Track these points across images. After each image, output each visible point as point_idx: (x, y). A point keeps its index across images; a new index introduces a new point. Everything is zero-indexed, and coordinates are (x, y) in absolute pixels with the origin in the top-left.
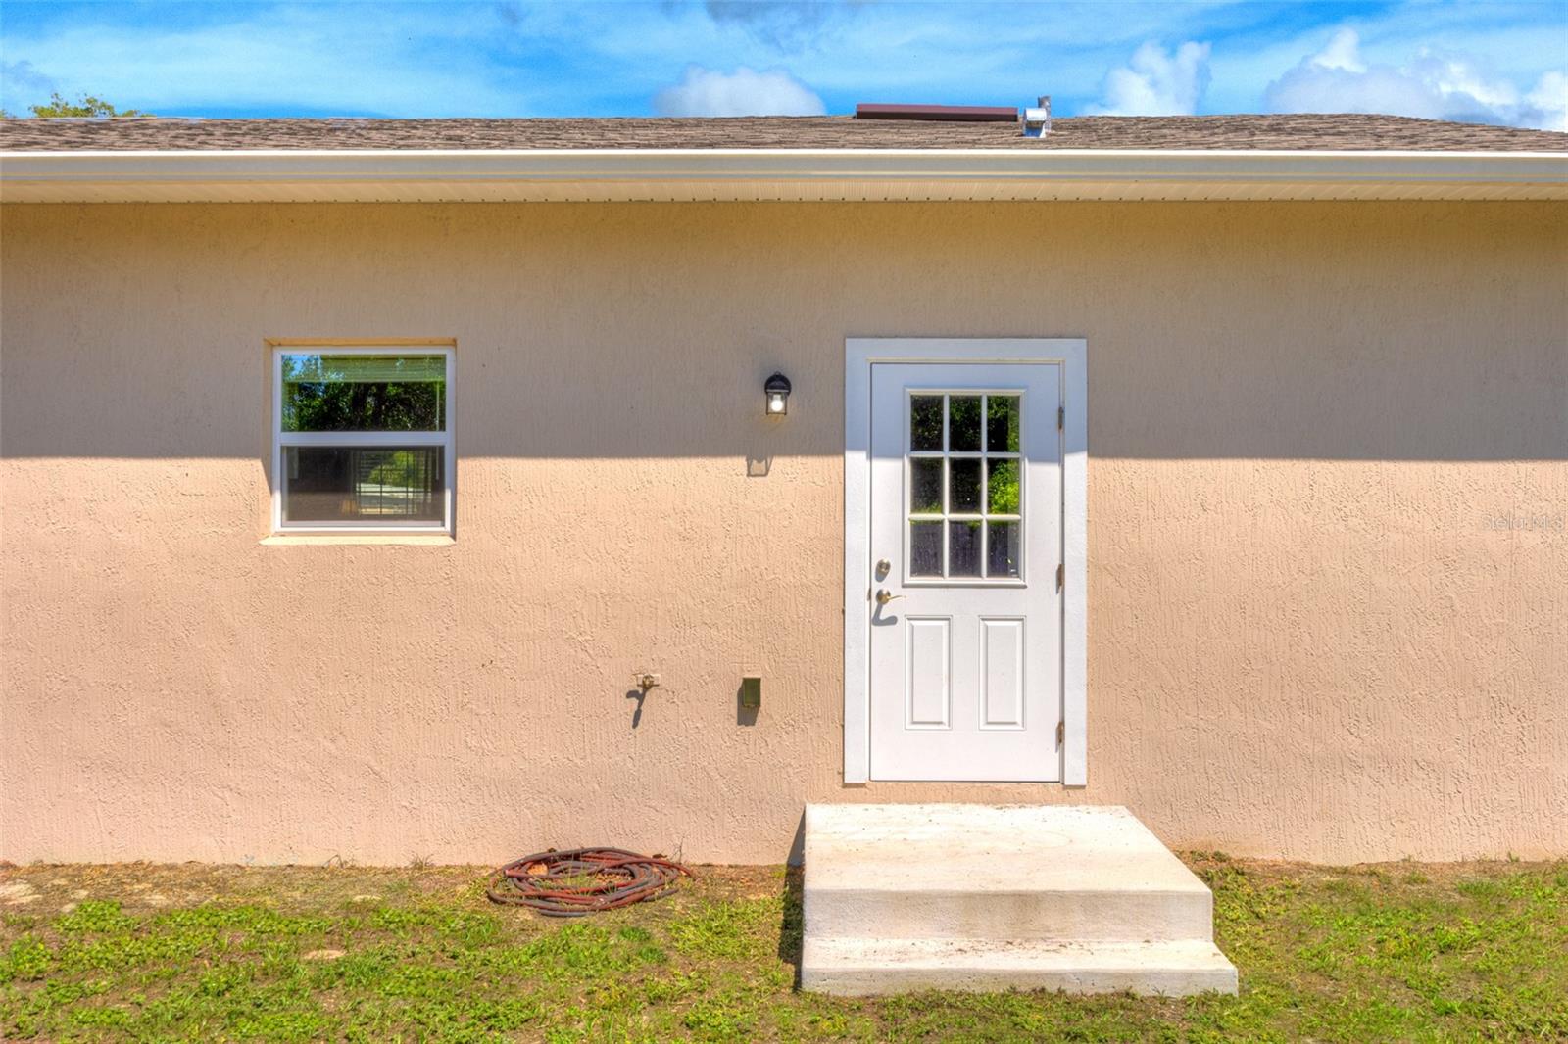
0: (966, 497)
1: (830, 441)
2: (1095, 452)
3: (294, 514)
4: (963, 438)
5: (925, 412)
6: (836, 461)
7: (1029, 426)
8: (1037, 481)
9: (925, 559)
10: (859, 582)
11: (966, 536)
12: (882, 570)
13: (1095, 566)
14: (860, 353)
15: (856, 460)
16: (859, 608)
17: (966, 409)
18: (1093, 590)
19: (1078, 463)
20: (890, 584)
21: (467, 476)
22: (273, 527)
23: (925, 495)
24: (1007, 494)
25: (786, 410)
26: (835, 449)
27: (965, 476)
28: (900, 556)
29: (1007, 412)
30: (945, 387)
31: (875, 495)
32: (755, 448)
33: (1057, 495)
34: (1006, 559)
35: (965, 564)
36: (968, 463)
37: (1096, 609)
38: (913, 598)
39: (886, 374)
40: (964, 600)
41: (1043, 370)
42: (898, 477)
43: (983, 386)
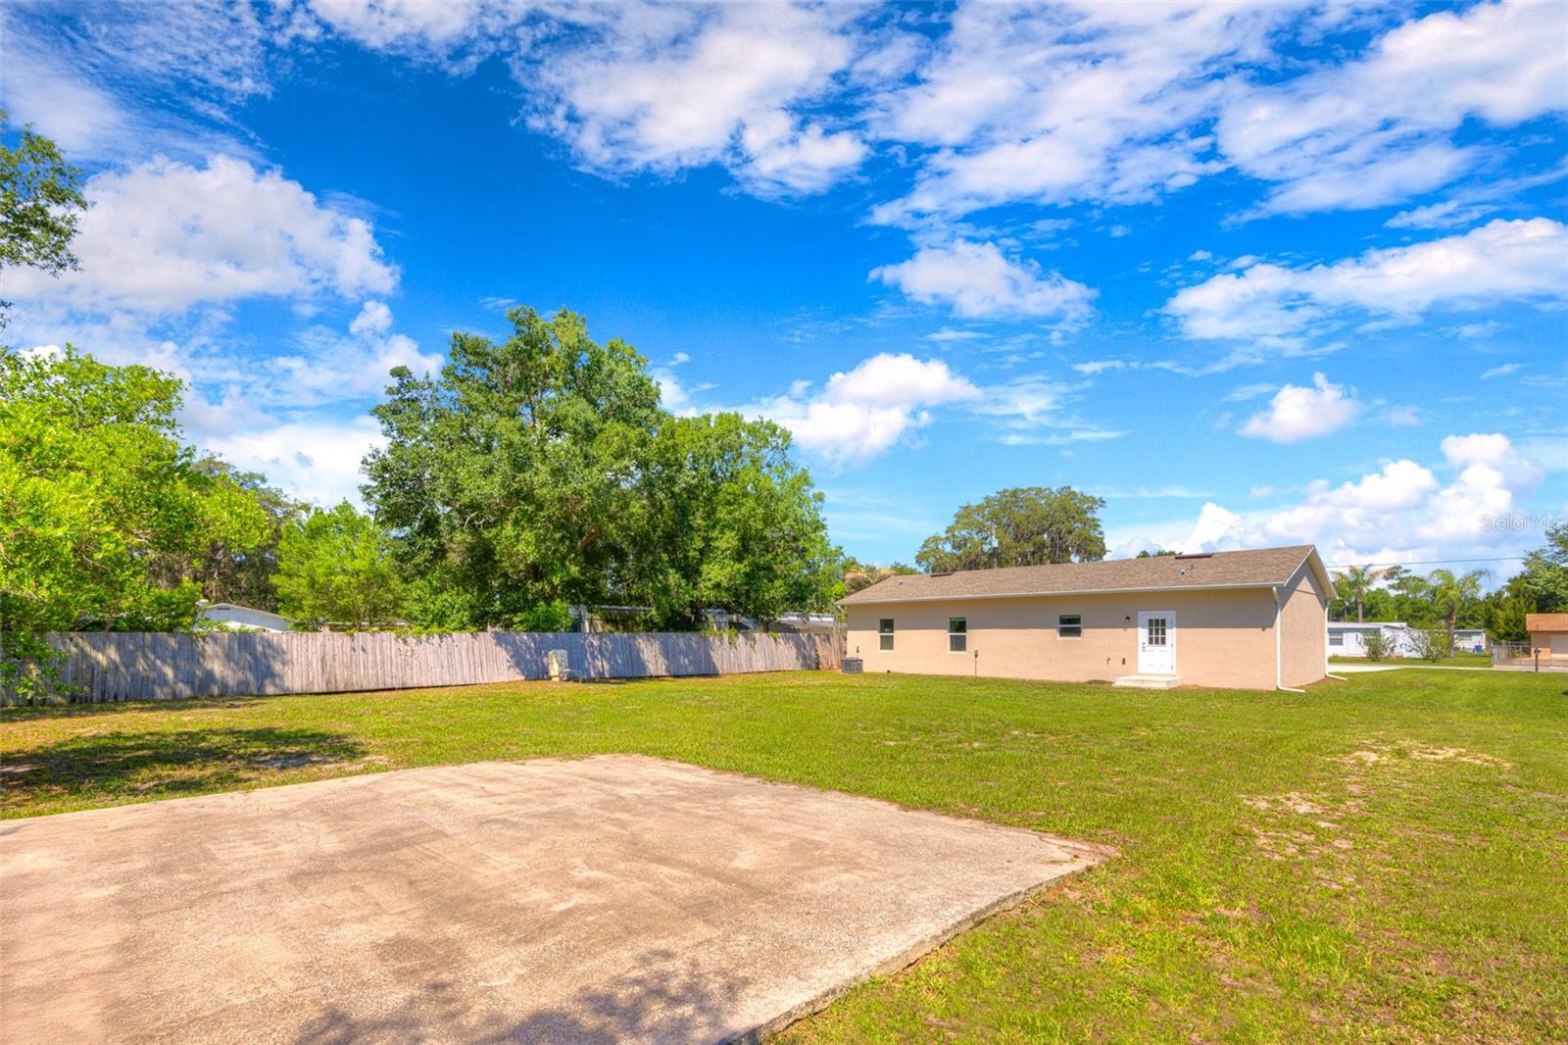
0: (1157, 633)
1: (1135, 626)
2: (1179, 626)
3: (1061, 636)
4: (1157, 625)
5: (1151, 621)
6: (1135, 629)
7: (1167, 623)
8: (1168, 631)
9: (1151, 642)
10: (1140, 645)
11: (1157, 639)
12: (1144, 643)
13: (1177, 643)
14: (1140, 613)
15: (1140, 629)
16: (1140, 649)
17: (1157, 621)
18: (1177, 648)
19: (1175, 628)
20: (1145, 646)
21: (1084, 631)
22: (1058, 638)
23: (1151, 633)
24: (1163, 633)
25: (1128, 621)
26: (1137, 627)
27: (1157, 631)
28: (1147, 641)
29: (1163, 622)
30: (1154, 618)
31: (1143, 634)
32: (1125, 627)
33: (1171, 634)
34: (1163, 641)
35: (1157, 643)
36: (1157, 630)
37: (1178, 651)
38: (1149, 648)
39: (1145, 616)
40: (1157, 648)
41: (1169, 615)
42: (1146, 631)
43: (1160, 618)
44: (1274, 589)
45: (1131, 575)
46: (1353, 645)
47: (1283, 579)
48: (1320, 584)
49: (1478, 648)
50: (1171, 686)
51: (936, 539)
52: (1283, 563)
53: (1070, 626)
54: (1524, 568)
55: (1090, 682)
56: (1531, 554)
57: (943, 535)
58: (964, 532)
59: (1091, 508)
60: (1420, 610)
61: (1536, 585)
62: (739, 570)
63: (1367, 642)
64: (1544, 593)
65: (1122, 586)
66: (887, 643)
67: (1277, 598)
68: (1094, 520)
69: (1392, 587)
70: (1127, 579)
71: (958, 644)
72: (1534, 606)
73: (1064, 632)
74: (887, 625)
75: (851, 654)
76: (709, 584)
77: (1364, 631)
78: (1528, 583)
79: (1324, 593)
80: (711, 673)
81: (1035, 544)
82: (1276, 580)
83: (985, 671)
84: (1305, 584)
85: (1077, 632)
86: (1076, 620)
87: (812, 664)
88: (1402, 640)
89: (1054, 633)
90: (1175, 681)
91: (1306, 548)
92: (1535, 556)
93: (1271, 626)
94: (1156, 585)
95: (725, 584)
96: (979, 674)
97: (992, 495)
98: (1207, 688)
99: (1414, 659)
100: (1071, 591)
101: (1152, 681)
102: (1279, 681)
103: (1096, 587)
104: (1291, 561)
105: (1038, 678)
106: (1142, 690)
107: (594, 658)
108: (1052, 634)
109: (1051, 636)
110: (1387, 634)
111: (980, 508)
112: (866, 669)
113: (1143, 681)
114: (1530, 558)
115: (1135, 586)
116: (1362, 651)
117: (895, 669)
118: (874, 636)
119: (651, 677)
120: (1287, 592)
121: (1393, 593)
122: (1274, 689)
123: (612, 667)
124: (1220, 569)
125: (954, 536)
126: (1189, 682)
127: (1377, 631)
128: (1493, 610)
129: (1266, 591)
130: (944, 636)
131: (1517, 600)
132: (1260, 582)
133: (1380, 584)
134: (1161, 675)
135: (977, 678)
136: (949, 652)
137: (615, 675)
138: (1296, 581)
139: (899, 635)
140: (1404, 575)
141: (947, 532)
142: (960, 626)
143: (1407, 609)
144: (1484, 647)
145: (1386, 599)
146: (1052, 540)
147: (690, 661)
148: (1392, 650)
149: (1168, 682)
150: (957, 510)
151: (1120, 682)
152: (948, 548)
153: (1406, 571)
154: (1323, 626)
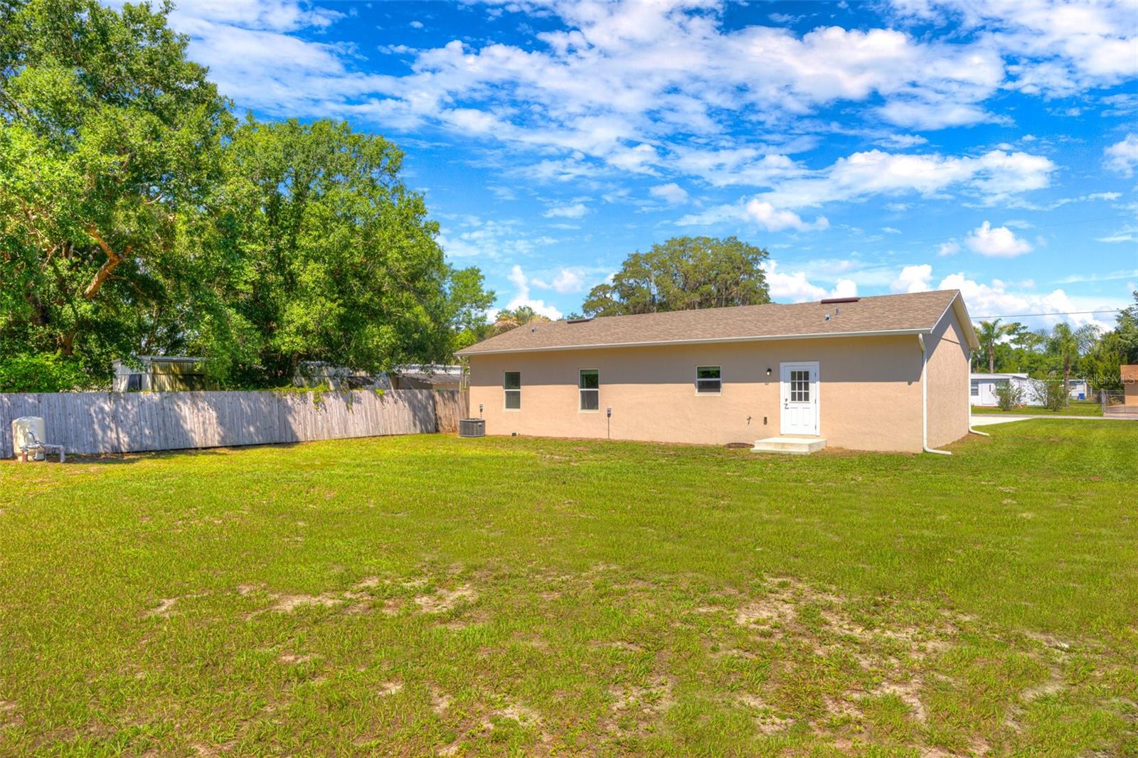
0: (800, 388)
1: (777, 380)
2: (821, 381)
3: (699, 391)
4: (800, 378)
5: (793, 374)
6: (777, 384)
7: (811, 376)
8: (811, 386)
9: (793, 398)
10: (783, 401)
11: (800, 394)
12: (786, 400)
13: (821, 399)
14: (782, 365)
15: (782, 383)
16: (783, 406)
17: (800, 373)
18: (821, 403)
19: (818, 383)
20: (788, 402)
21: (723, 385)
22: (697, 393)
23: (793, 388)
24: (807, 388)
25: (770, 375)
26: (778, 381)
27: (800, 384)
28: (789, 398)
29: (807, 374)
30: (797, 370)
31: (785, 388)
32: (766, 380)
33: (815, 388)
34: (807, 398)
35: (800, 399)
36: (800, 382)
37: (822, 407)
38: (792, 405)
39: (787, 368)
40: (800, 405)
41: (812, 367)
42: (789, 385)
43: (803, 369)
44: (921, 336)
45: (774, 321)
46: (987, 397)
47: (929, 324)
48: (964, 334)
49: (1081, 396)
50: (814, 450)
51: (604, 288)
52: (930, 307)
53: (709, 380)
54: (1117, 324)
55: (729, 446)
56: (1122, 312)
57: (612, 284)
58: (631, 281)
59: (756, 259)
60: (1035, 362)
61: (1127, 339)
62: (331, 310)
63: (999, 392)
64: (1133, 347)
65: (763, 333)
66: (513, 401)
67: (923, 347)
68: (759, 271)
69: (1013, 341)
70: (770, 325)
71: (590, 401)
72: (1125, 358)
73: (703, 387)
74: (513, 380)
75: (474, 414)
76: (292, 328)
77: (996, 382)
78: (1121, 337)
79: (967, 342)
80: (287, 441)
81: (701, 295)
82: (922, 326)
83: (619, 433)
84: (950, 333)
85: (715, 387)
86: (717, 374)
87: (432, 426)
88: (1028, 390)
89: (692, 388)
90: (818, 444)
91: (951, 292)
92: (1125, 313)
93: (918, 380)
94: (798, 331)
95: (311, 327)
96: (611, 437)
97: (662, 243)
98: (851, 451)
99: (1039, 408)
100: (709, 338)
101: (792, 445)
102: (925, 442)
103: (736, 334)
104: (937, 305)
105: (674, 441)
106: (781, 455)
107: (104, 428)
108: (690, 390)
109: (688, 391)
110: (1015, 385)
111: (648, 257)
112: (490, 430)
113: (783, 444)
114: (1122, 315)
115: (776, 332)
116: (993, 401)
117: (522, 431)
118: (498, 393)
119: (197, 449)
120: (933, 339)
121: (1013, 346)
122: (920, 451)
123: (133, 439)
124: (866, 314)
125: (622, 284)
126: (832, 444)
127: (1007, 382)
128: (1095, 361)
129: (913, 337)
130: (574, 392)
131: (1112, 353)
132: (906, 329)
133: (1005, 338)
134: (804, 436)
135: (610, 442)
136: (580, 411)
137: (136, 447)
138: (941, 329)
139: (526, 391)
140: (1022, 331)
141: (614, 280)
142: (590, 381)
143: (1025, 361)
144: (1086, 395)
145: (1009, 350)
146: (719, 291)
147: (257, 429)
148: (1019, 399)
149: (810, 446)
150: (626, 258)
151: (760, 446)
152: (616, 297)
153: (1024, 328)
154: (966, 377)
